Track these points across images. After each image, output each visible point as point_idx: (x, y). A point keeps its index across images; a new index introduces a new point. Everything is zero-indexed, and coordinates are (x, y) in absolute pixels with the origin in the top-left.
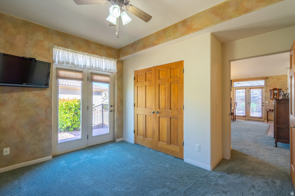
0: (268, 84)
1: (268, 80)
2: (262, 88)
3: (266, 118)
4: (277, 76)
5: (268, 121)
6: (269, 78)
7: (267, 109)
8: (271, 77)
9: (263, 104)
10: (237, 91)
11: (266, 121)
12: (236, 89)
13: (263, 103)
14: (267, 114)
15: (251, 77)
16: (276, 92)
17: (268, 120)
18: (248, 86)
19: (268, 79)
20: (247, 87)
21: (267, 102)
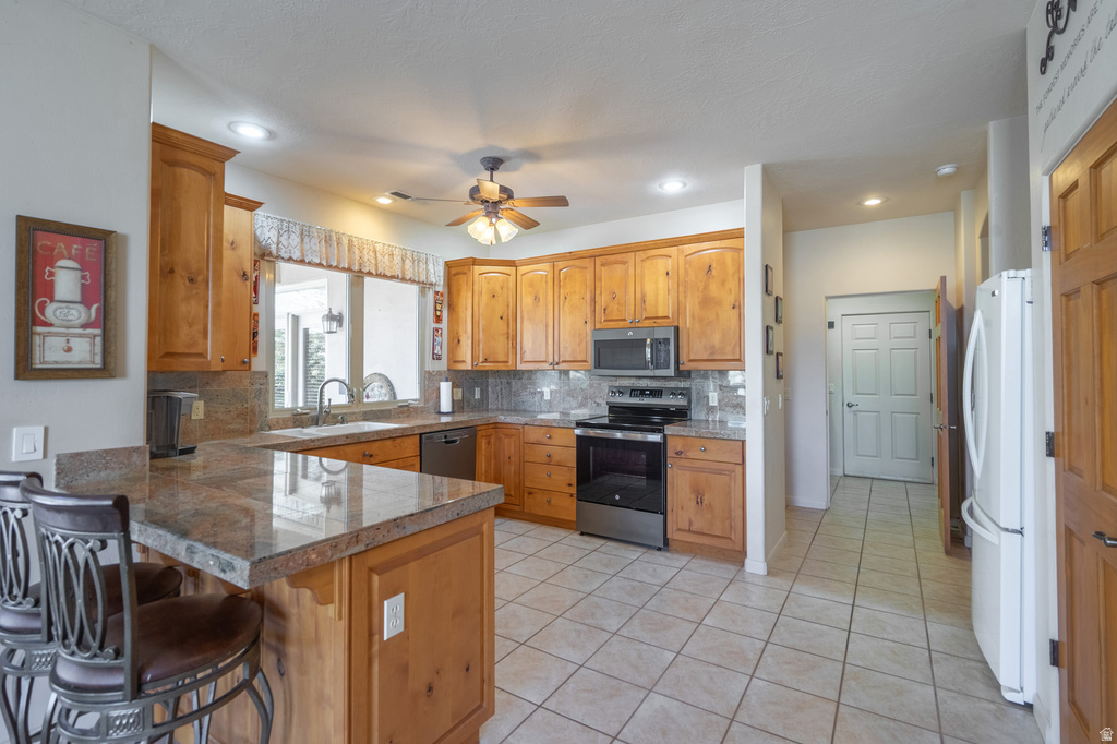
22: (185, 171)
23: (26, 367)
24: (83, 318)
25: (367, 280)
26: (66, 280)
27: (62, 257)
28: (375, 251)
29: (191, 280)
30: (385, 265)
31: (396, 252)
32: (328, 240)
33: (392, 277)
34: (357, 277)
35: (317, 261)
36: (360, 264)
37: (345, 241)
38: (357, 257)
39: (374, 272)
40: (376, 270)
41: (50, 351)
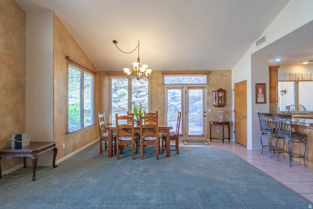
0: (211, 83)
1: (211, 76)
2: (203, 88)
3: (209, 136)
4: (221, 71)
5: (211, 141)
6: (212, 72)
7: (210, 122)
8: (214, 71)
9: (205, 114)
10: (169, 91)
11: (209, 140)
12: (168, 88)
13: (205, 112)
14: (209, 129)
15: (189, 69)
16: (221, 94)
17: (211, 139)
18: (186, 84)
19: (210, 74)
20: (184, 86)
21: (210, 110)
22: (272, 72)
23: (257, 103)
24: (262, 96)
25: (299, 82)
26: (260, 91)
27: (260, 88)
28: (302, 75)
29: (274, 89)
30: (305, 78)
31: (308, 74)
32: (290, 75)
33: (307, 81)
34: (297, 82)
35: (288, 80)
36: (298, 79)
37: (294, 75)
38: (297, 77)
39: (302, 80)
40: (303, 79)
41: (259, 101)
